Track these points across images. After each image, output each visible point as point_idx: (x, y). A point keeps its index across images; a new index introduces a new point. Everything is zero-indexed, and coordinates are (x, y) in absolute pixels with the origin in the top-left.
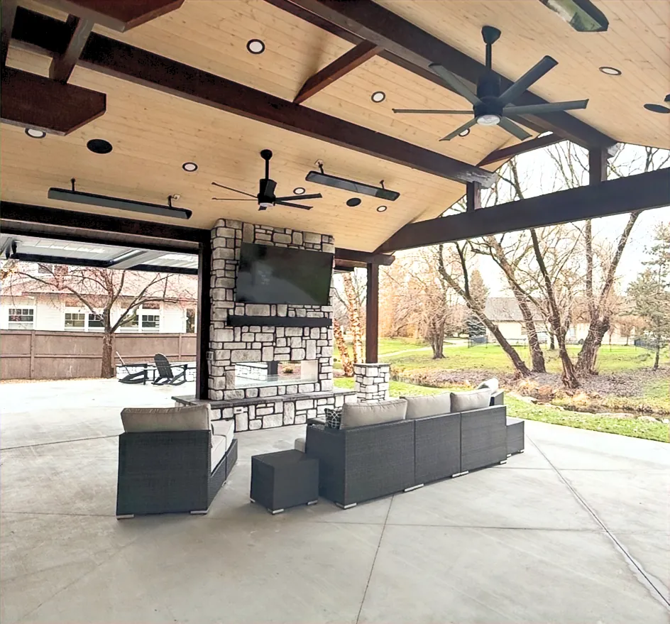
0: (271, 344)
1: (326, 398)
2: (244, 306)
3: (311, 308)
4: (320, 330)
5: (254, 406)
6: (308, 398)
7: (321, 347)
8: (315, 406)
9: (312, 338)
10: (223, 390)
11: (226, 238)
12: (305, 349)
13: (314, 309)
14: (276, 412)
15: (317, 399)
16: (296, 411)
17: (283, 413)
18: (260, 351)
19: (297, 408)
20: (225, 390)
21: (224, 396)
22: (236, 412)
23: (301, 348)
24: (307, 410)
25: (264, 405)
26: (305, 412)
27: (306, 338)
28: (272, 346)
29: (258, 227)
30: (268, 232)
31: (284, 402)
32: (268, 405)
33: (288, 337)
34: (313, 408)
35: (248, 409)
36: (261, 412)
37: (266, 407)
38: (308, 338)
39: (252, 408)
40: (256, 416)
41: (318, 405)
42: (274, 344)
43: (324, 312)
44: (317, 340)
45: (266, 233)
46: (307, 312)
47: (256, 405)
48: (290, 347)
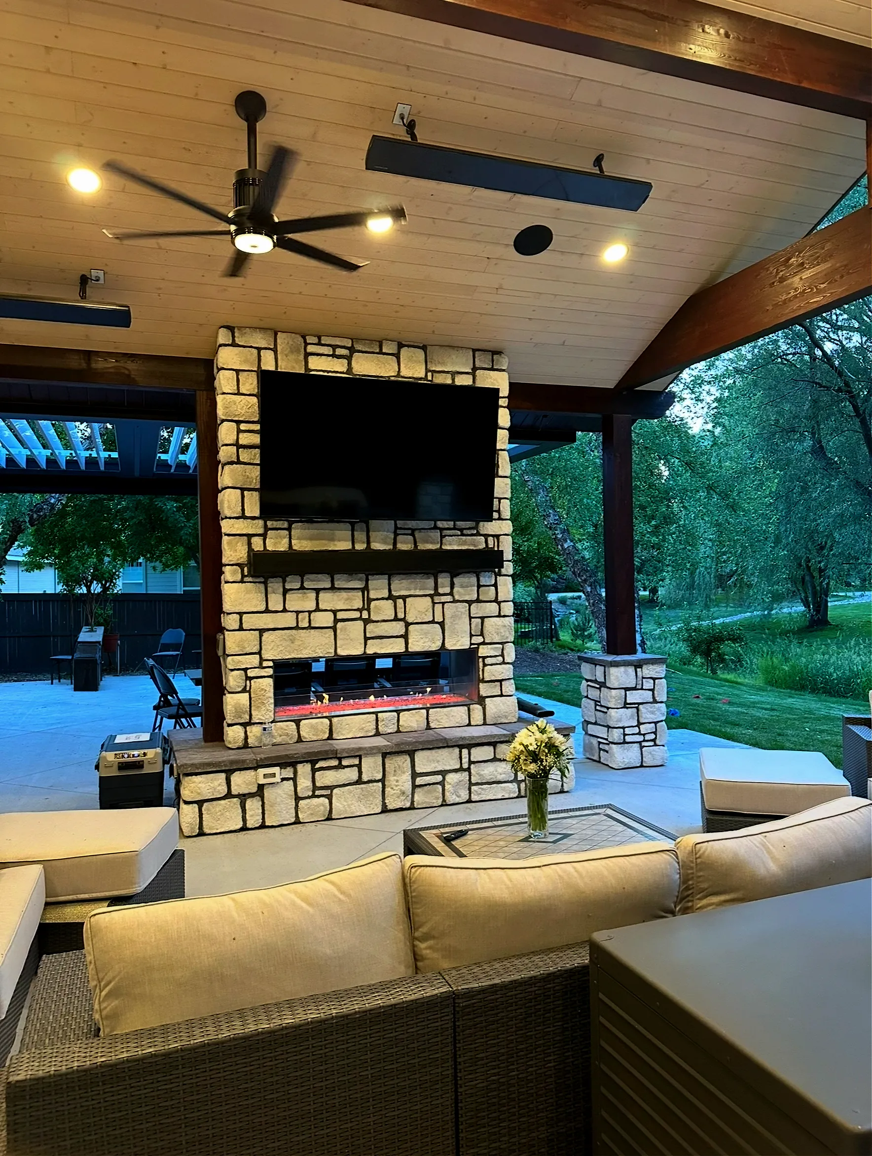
0: (356, 615)
1: (494, 744)
2: (289, 529)
3: (454, 528)
4: (478, 580)
5: (308, 767)
6: (445, 744)
7: (483, 618)
8: (465, 766)
9: (457, 597)
10: (245, 725)
11: (237, 371)
12: (442, 624)
13: (461, 530)
14: (365, 778)
15: (470, 747)
16: (415, 775)
17: (383, 780)
18: (331, 633)
19: (418, 770)
20: (250, 723)
21: (246, 738)
22: (262, 781)
23: (433, 622)
24: (443, 773)
25: (335, 763)
26: (439, 778)
27: (444, 599)
28: (360, 618)
29: (316, 340)
30: (339, 351)
31: (384, 755)
32: (345, 762)
33: (399, 597)
34: (461, 769)
35: (295, 773)
36: (326, 778)
37: (340, 767)
38: (449, 598)
39: (304, 770)
40: (315, 788)
41: (471, 762)
42: (365, 615)
43: (486, 536)
44: (470, 603)
45: (334, 356)
46: (442, 537)
47: (313, 763)
48: (403, 620)
